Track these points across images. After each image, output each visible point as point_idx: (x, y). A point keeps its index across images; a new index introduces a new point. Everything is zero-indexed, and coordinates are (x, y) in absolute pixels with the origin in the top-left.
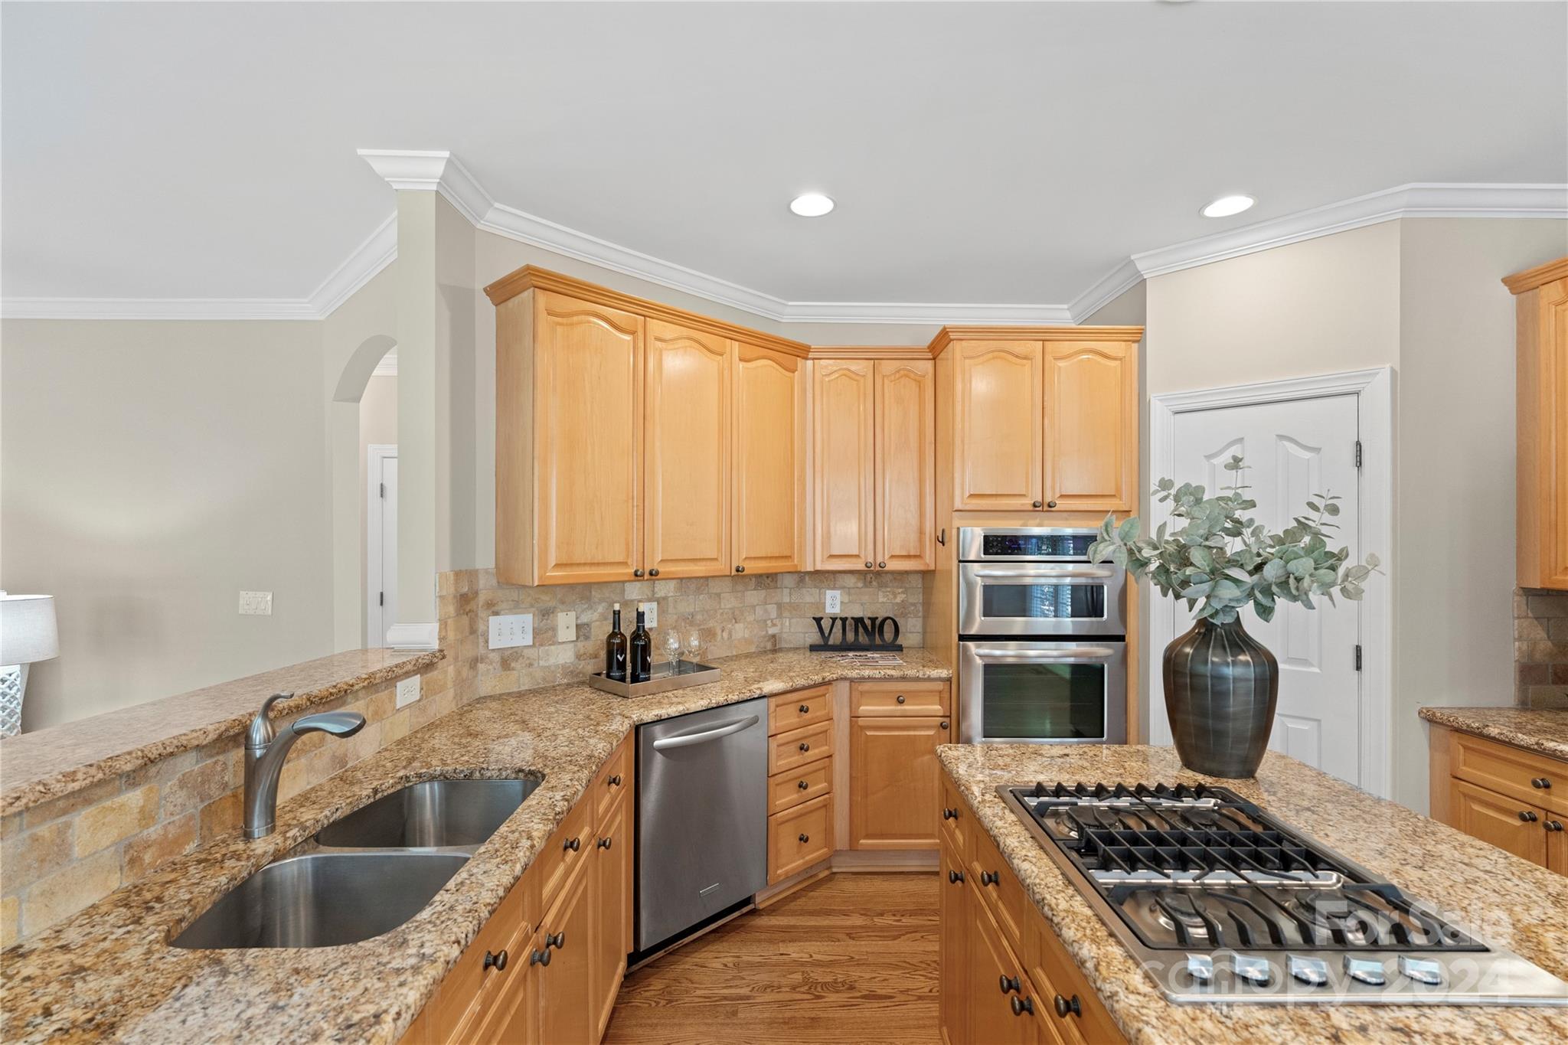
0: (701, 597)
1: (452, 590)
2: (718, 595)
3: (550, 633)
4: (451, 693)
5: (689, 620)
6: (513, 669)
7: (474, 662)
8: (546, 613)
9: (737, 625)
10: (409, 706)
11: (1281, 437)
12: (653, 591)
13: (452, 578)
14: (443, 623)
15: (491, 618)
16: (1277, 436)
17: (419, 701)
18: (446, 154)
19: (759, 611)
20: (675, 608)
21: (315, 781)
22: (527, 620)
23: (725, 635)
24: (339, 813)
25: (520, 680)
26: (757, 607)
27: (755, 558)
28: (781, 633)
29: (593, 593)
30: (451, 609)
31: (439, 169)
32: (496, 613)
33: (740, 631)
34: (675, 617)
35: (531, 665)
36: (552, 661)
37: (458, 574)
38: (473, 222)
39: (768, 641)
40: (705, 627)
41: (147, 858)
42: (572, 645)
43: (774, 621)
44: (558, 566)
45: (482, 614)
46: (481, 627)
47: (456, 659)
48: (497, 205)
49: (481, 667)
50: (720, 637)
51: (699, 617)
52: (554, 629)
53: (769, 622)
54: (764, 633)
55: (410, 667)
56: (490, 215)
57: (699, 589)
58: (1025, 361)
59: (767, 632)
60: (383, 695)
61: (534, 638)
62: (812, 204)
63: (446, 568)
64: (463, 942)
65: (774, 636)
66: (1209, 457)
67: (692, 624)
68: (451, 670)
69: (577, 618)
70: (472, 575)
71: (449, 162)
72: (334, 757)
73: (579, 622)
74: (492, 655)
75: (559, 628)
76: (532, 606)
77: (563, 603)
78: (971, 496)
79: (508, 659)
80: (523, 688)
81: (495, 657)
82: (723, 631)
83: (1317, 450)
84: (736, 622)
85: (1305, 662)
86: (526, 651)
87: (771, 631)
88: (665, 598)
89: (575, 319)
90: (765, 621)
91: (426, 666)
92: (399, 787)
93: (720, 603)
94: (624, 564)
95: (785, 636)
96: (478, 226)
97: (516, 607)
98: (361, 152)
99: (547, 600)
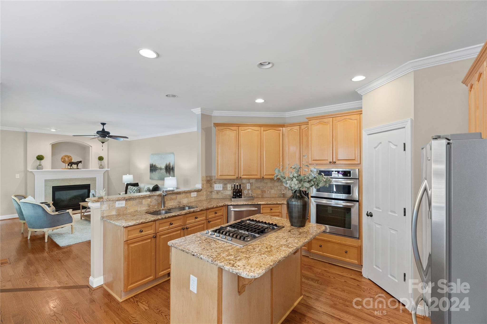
0: (262, 183)
1: (205, 179)
2: (267, 183)
3: (226, 188)
4: (205, 196)
5: (259, 188)
6: (219, 194)
7: (211, 192)
8: (225, 184)
9: (272, 190)
10: (194, 197)
11: (390, 142)
12: (249, 181)
13: (205, 177)
14: (203, 185)
15: (215, 185)
16: (389, 141)
17: (197, 196)
18: (200, 108)
19: (279, 188)
20: (255, 185)
21: (175, 204)
22: (221, 185)
23: (269, 192)
24: (173, 207)
25: (220, 196)
26: (278, 187)
27: (268, 175)
28: (286, 193)
29: (235, 181)
30: (205, 182)
31: (200, 110)
32: (216, 184)
33: (273, 191)
34: (255, 187)
35: (222, 194)
36: (226, 193)
37: (207, 177)
38: (211, 115)
39: (282, 195)
40: (263, 190)
41: (151, 207)
42: (231, 191)
43: (284, 190)
44: (220, 175)
45: (213, 184)
46: (213, 186)
47: (206, 191)
48: (214, 111)
49: (213, 193)
50: (267, 192)
51: (261, 188)
52: (227, 187)
53: (282, 190)
54: (281, 193)
55: (193, 191)
56: (213, 113)
57: (261, 181)
58: (328, 124)
59: (281, 192)
60: (188, 194)
61: (223, 189)
62: (260, 101)
63: (204, 175)
64: (162, 217)
65: (284, 194)
66: (375, 148)
67: (259, 189)
68: (205, 193)
69: (231, 186)
70: (211, 177)
71: (201, 109)
72: (178, 201)
73: (232, 186)
74: (215, 191)
75: (228, 187)
76: (222, 183)
77: (229, 183)
78: (313, 160)
79: (218, 192)
80: (221, 198)
81: (216, 192)
82: (268, 191)
83: (396, 146)
84: (272, 189)
85: (394, 212)
86: (221, 191)
87: (283, 192)
88: (252, 183)
89: (224, 130)
90: (281, 190)
91: (198, 191)
92: (183, 207)
93: (267, 184)
94: (234, 175)
95: (287, 194)
96: (212, 115)
97: (220, 183)
98: (192, 110)
99: (225, 182)
